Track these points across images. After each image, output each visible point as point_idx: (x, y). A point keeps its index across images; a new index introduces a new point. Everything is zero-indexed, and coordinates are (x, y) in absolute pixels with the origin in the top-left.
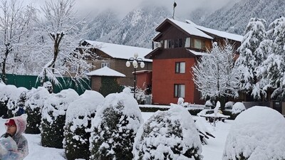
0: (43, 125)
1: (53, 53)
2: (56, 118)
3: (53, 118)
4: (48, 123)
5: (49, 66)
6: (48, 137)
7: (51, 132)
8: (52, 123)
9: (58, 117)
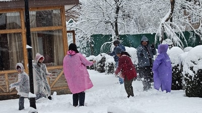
0: (186, 80)
1: (169, 3)
2: (196, 72)
3: (194, 72)
4: (191, 77)
5: (167, 21)
6: (191, 89)
7: (193, 85)
8: (193, 77)
9: (198, 71)
